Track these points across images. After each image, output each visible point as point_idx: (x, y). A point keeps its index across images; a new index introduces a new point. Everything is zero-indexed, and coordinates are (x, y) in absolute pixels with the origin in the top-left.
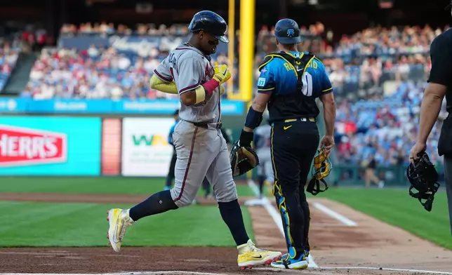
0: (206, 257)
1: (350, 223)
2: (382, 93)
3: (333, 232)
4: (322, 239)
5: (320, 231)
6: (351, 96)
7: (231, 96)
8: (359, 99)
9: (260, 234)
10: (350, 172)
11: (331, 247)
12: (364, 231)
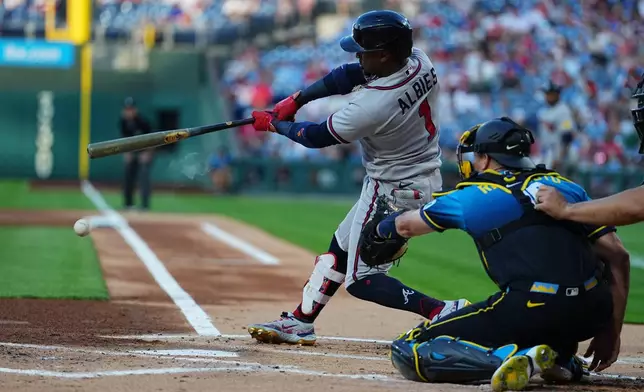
0: (25, 317)
1: (267, 259)
2: (312, 37)
3: (241, 274)
4: (223, 287)
5: (218, 273)
6: (262, 40)
7: (52, 34)
8: (276, 45)
9: (113, 276)
10: (261, 171)
11: (240, 300)
12: (291, 273)
